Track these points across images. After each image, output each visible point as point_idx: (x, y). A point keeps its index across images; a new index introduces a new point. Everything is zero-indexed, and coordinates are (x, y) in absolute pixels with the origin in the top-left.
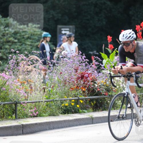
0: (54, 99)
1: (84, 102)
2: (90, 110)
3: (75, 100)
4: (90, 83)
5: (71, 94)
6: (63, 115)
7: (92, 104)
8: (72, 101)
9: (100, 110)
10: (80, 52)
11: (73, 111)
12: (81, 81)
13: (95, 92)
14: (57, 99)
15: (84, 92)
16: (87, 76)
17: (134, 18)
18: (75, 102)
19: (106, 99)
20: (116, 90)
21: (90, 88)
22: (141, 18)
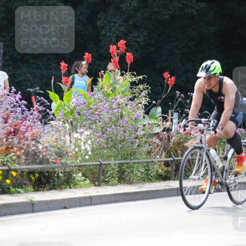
1: (19, 174)
2: (29, 188)
3: (3, 171)
4: (29, 142)
7: (33, 178)
9: (46, 189)
10: (14, 89)
12: (13, 138)
13: (38, 159)
16: (25, 130)
17: (105, 33)
18: (2, 174)
19: (57, 170)
20: (73, 154)
21: (30, 150)
22: (117, 32)
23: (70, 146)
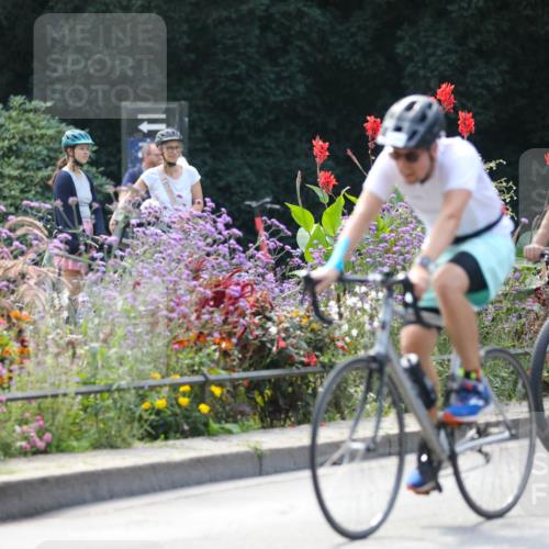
0: (111, 386)
1: (228, 391)
2: (251, 422)
3: (192, 385)
4: (247, 318)
5: (177, 362)
6: (148, 445)
7: (259, 399)
8: (182, 389)
9: (288, 422)
10: (211, 204)
11: (186, 427)
12: (212, 312)
13: (268, 356)
14: (123, 383)
15: (225, 353)
16: (237, 295)
17: (414, 69)
18: (191, 392)
19: (311, 379)
20: (347, 344)
21: (251, 337)
22: (442, 68)
23: (340, 326)
